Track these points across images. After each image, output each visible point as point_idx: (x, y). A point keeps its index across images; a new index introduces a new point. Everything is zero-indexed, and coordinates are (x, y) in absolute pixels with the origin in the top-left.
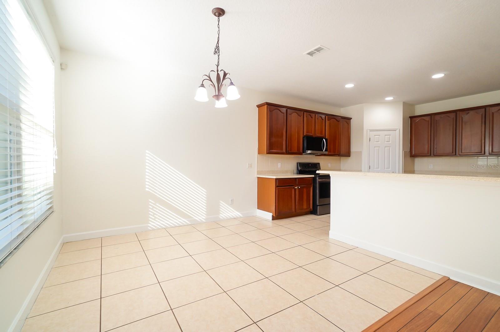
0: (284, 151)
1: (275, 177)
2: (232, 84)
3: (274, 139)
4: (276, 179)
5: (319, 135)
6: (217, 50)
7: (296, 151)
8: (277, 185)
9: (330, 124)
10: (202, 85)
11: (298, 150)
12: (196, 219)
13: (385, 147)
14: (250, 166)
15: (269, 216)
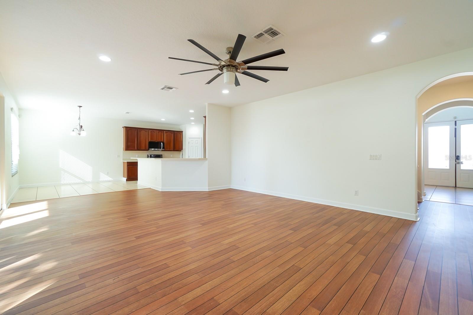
0: (136, 149)
1: (126, 161)
2: (83, 130)
3: (129, 144)
4: (127, 162)
5: (159, 140)
6: (79, 118)
7: (144, 149)
8: (128, 165)
9: (167, 135)
10: (73, 131)
11: (145, 148)
12: (86, 180)
13: (191, 146)
14: (119, 156)
15: (125, 179)
